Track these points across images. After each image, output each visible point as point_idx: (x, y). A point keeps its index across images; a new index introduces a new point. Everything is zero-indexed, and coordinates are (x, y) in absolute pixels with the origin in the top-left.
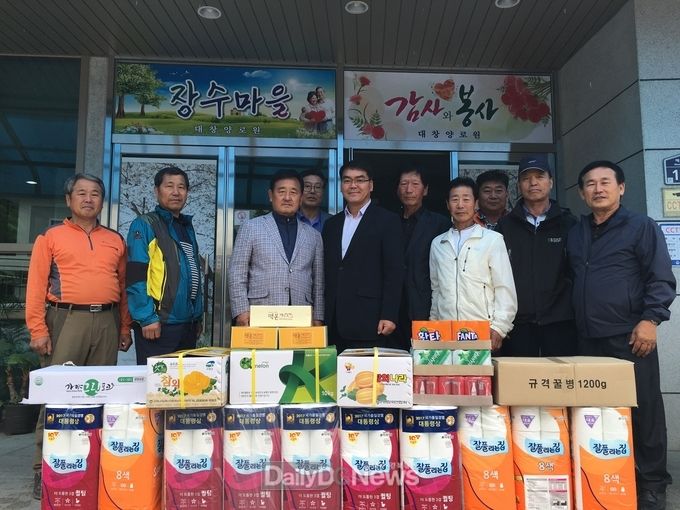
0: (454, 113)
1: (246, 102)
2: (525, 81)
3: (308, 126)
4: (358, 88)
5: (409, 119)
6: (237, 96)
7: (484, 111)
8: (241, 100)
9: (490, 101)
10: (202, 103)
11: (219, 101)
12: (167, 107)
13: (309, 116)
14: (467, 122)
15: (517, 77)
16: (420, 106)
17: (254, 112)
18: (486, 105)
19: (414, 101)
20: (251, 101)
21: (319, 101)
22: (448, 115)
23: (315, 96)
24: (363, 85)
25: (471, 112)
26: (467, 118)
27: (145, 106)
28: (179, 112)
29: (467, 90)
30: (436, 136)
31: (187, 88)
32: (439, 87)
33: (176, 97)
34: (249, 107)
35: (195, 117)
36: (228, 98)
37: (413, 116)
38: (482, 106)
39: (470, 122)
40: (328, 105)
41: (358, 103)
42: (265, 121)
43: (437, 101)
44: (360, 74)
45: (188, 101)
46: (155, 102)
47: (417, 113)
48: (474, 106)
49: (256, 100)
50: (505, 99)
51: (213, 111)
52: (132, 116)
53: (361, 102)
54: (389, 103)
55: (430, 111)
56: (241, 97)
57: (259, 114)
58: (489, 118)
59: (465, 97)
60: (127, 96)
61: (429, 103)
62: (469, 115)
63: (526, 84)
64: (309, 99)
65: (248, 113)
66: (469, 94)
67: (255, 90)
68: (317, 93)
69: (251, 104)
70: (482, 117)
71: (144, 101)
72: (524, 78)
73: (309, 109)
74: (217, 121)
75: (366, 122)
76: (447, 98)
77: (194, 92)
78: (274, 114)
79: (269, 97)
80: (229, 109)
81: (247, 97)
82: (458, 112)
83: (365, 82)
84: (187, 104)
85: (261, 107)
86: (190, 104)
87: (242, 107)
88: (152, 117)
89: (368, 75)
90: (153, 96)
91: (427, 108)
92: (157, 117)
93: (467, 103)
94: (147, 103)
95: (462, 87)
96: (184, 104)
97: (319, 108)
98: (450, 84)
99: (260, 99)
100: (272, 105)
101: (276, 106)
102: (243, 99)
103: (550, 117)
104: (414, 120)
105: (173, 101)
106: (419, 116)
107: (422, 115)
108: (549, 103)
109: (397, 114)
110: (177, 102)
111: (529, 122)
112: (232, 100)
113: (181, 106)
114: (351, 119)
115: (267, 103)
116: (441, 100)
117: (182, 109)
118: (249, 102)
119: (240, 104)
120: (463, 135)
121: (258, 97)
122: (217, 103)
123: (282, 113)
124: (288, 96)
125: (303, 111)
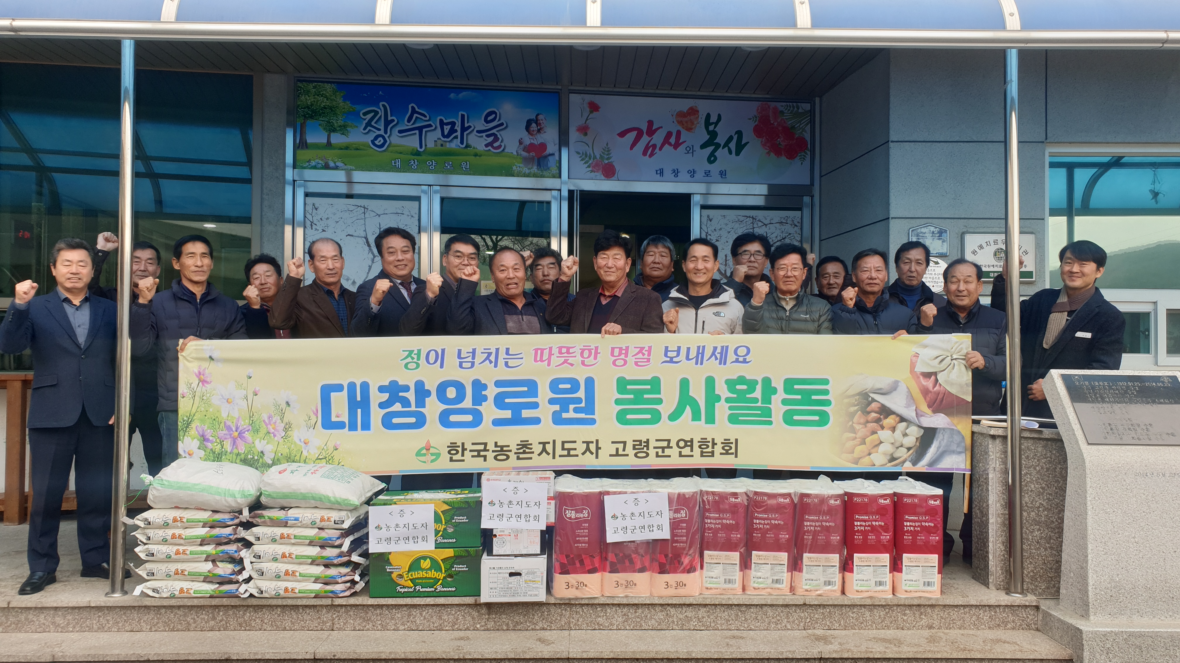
0: (697, 148)
1: (452, 131)
2: (781, 109)
3: (527, 161)
4: (585, 115)
5: (645, 153)
6: (442, 124)
7: (733, 145)
8: (447, 129)
9: (739, 133)
10: (400, 132)
11: (420, 129)
12: (358, 136)
13: (530, 148)
14: (712, 158)
15: (773, 104)
17: (462, 143)
18: (735, 137)
19: (651, 132)
20: (459, 129)
21: (539, 131)
22: (690, 150)
23: (534, 125)
24: (591, 112)
25: (718, 146)
26: (712, 154)
27: (332, 134)
28: (373, 142)
29: (713, 119)
30: (676, 175)
31: (381, 113)
32: (681, 114)
33: (369, 124)
34: (456, 137)
35: (390, 149)
36: (430, 126)
37: (650, 150)
38: (730, 139)
39: (716, 159)
40: (549, 136)
41: (586, 134)
42: (477, 155)
43: (679, 133)
44: (589, 98)
45: (382, 128)
46: (343, 129)
47: (654, 146)
48: (721, 139)
49: (464, 129)
50: (758, 131)
51: (413, 142)
52: (317, 146)
53: (589, 133)
54: (622, 134)
55: (670, 144)
56: (447, 124)
57: (469, 147)
58: (738, 153)
59: (711, 128)
60: (309, 122)
61: (669, 134)
62: (715, 151)
63: (782, 112)
64: (528, 128)
65: (456, 145)
66: (716, 124)
67: (462, 116)
68: (536, 121)
69: (459, 133)
70: (730, 152)
71: (331, 129)
72: (781, 106)
73: (528, 140)
74: (418, 154)
75: (595, 158)
76: (689, 129)
77: (390, 118)
78: (487, 145)
79: (480, 125)
80: (433, 138)
81: (453, 124)
82: (703, 146)
83: (594, 107)
84: (382, 132)
85: (469, 137)
86: (386, 132)
87: (448, 136)
88: (342, 149)
89: (597, 99)
90: (341, 122)
91: (666, 141)
92: (347, 148)
93: (713, 135)
94: (334, 130)
95: (708, 116)
96: (378, 133)
97: (538, 139)
98: (693, 111)
99: (470, 127)
100: (484, 134)
101: (488, 136)
102: (449, 127)
103: (809, 153)
104: (650, 156)
105: (364, 129)
106: (657, 150)
107: (660, 149)
108: (807, 137)
109: (631, 148)
110: (370, 130)
111: (783, 158)
112: (436, 128)
113: (375, 135)
114: (578, 153)
115: (478, 132)
116: (684, 132)
117: (376, 138)
118: (456, 131)
119: (446, 133)
120: (707, 174)
121: (466, 125)
122: (417, 132)
123: (496, 145)
124: (502, 124)
125: (521, 143)
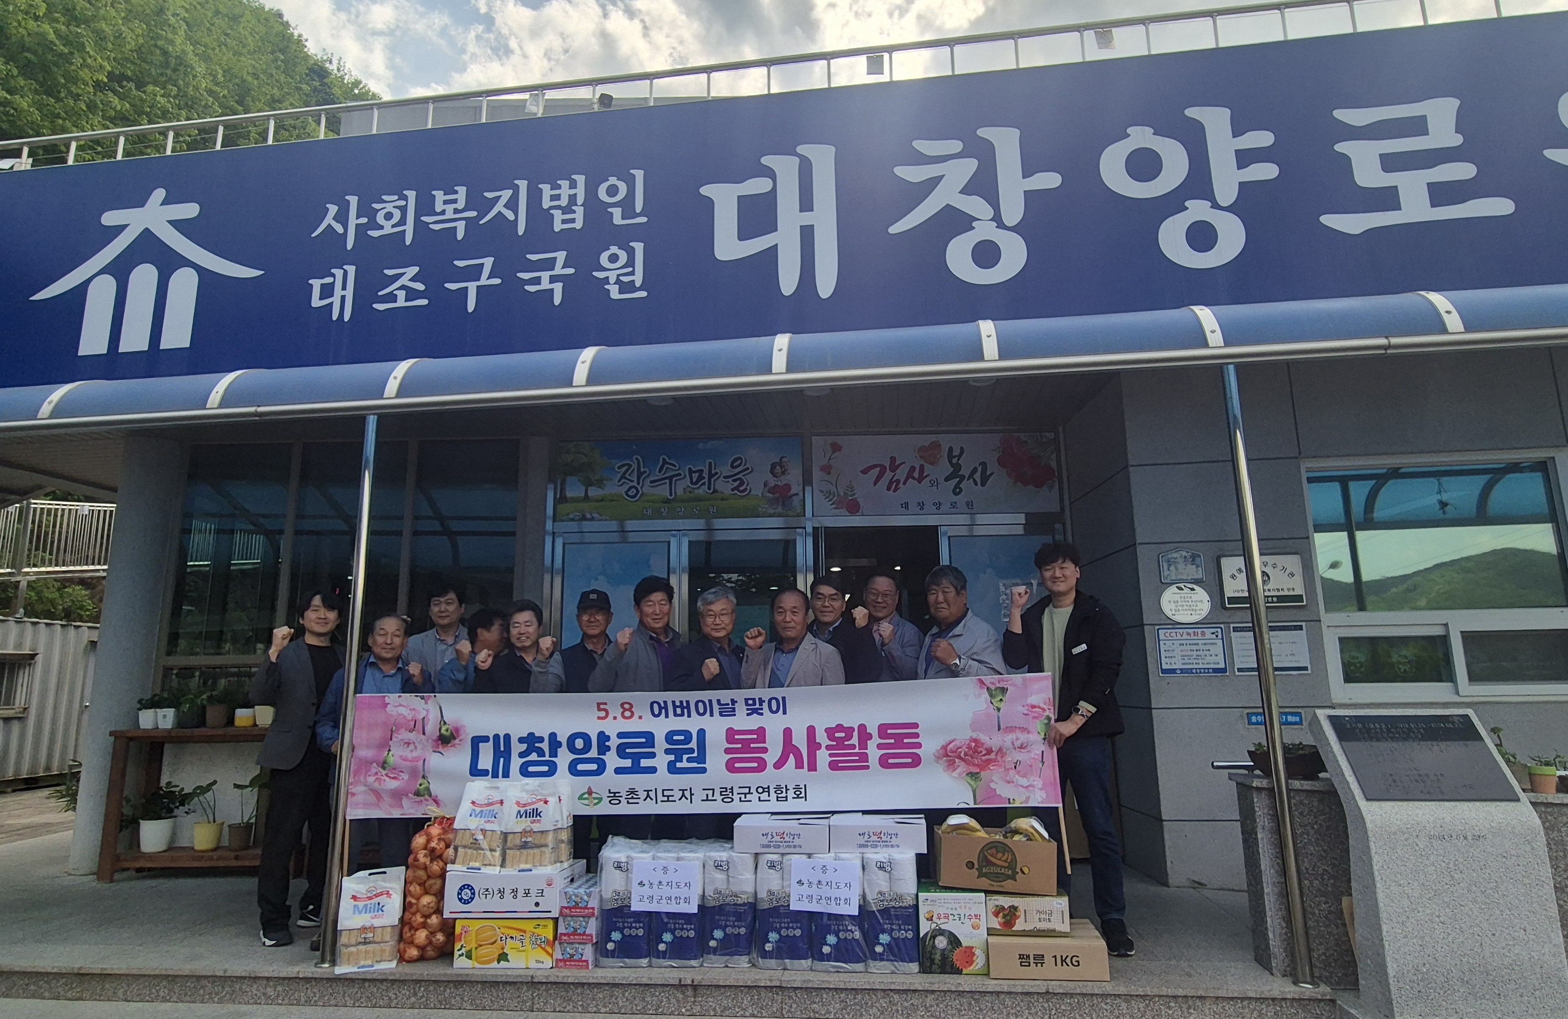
0: (941, 480)
1: (701, 478)
2: (1025, 439)
3: (771, 502)
4: (828, 455)
5: (889, 489)
6: (691, 471)
7: (977, 476)
8: (695, 476)
9: (984, 464)
10: (651, 482)
11: (670, 478)
12: (613, 488)
13: (772, 490)
14: (957, 490)
15: (1015, 435)
16: (902, 474)
17: (709, 489)
18: (980, 468)
19: (894, 467)
20: (706, 476)
21: (783, 473)
22: (934, 483)
23: (779, 467)
24: (834, 452)
25: (962, 478)
26: (957, 486)
27: (589, 487)
28: (626, 493)
29: (956, 452)
30: (922, 508)
31: (635, 466)
32: (923, 449)
33: (623, 476)
34: (704, 484)
35: (642, 498)
36: (680, 474)
37: (893, 485)
38: (975, 470)
39: (961, 490)
40: (794, 477)
41: (829, 473)
42: (723, 499)
43: (922, 467)
44: (831, 439)
45: (635, 479)
46: (600, 483)
47: (898, 481)
48: (965, 471)
49: (711, 476)
50: (1002, 462)
51: (663, 491)
52: (574, 500)
53: (832, 471)
54: (865, 472)
55: (914, 478)
56: (695, 472)
57: (715, 491)
58: (983, 485)
59: (955, 461)
60: (569, 478)
61: (913, 469)
62: (959, 482)
63: (1026, 442)
64: (772, 471)
65: (702, 491)
66: (959, 457)
67: (710, 463)
68: (781, 463)
69: (706, 480)
70: (976, 484)
71: (588, 484)
72: (1024, 436)
73: (772, 482)
74: (667, 501)
75: (839, 495)
76: (932, 464)
77: (642, 469)
78: (733, 490)
79: (726, 471)
80: (681, 486)
81: (702, 471)
82: (947, 479)
83: (836, 448)
84: (635, 484)
85: (717, 482)
86: (638, 484)
87: (696, 483)
88: (597, 501)
89: (840, 440)
90: (599, 476)
91: (910, 476)
92: (602, 500)
93: (957, 467)
94: (593, 484)
95: (951, 449)
96: (631, 484)
97: (783, 481)
98: (936, 446)
99: (716, 473)
100: (730, 480)
101: (734, 481)
102: (697, 474)
103: (1056, 480)
104: (894, 491)
105: (619, 481)
106: (901, 485)
107: (904, 483)
108: (1054, 465)
109: (875, 484)
110: (624, 483)
111: (1031, 487)
112: (685, 476)
113: (628, 487)
114: (822, 491)
115: (725, 477)
116: (926, 465)
117: (629, 489)
118: (704, 478)
119: (694, 480)
120: (954, 505)
121: (713, 472)
122: (667, 481)
123: (742, 488)
124: (748, 469)
125: (765, 485)
